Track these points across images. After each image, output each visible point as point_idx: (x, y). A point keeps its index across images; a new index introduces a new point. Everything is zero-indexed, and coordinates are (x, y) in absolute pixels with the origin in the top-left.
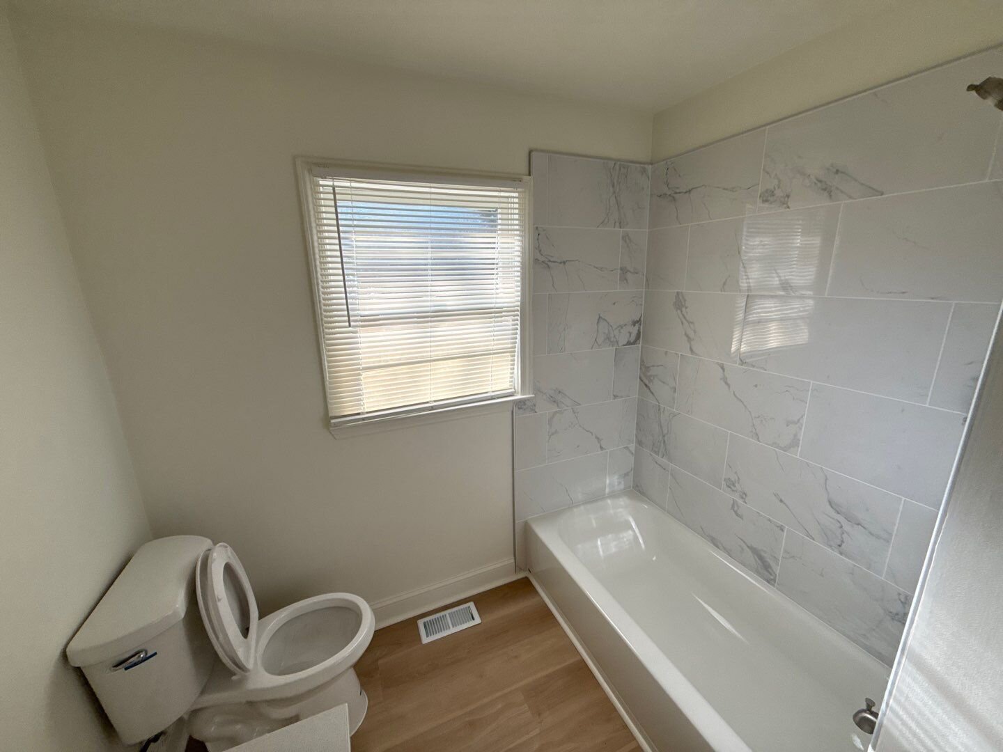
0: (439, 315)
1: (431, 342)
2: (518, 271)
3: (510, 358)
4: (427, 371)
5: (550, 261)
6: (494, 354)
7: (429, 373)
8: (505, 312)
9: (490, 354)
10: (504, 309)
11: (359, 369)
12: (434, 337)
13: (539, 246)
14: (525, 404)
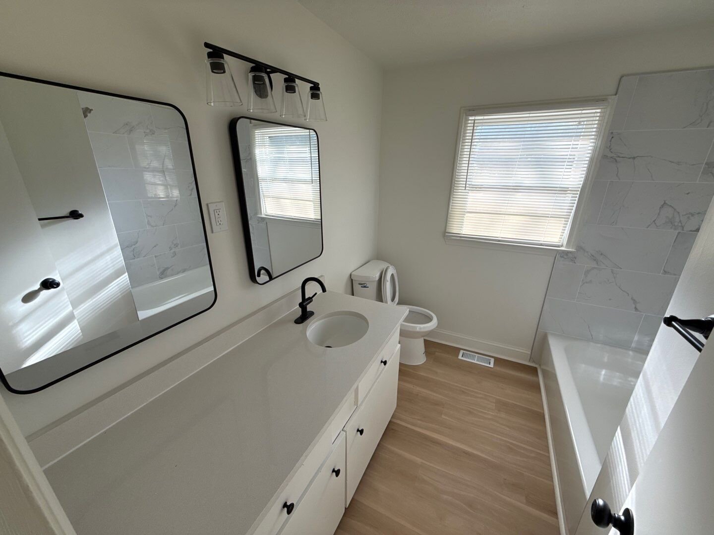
0: (517, 188)
1: (508, 203)
2: (586, 164)
3: (563, 222)
4: (502, 219)
5: (619, 157)
6: (551, 217)
7: (502, 221)
8: (569, 191)
9: (548, 217)
10: (570, 189)
11: (465, 212)
12: (511, 201)
13: (610, 146)
14: (567, 255)
